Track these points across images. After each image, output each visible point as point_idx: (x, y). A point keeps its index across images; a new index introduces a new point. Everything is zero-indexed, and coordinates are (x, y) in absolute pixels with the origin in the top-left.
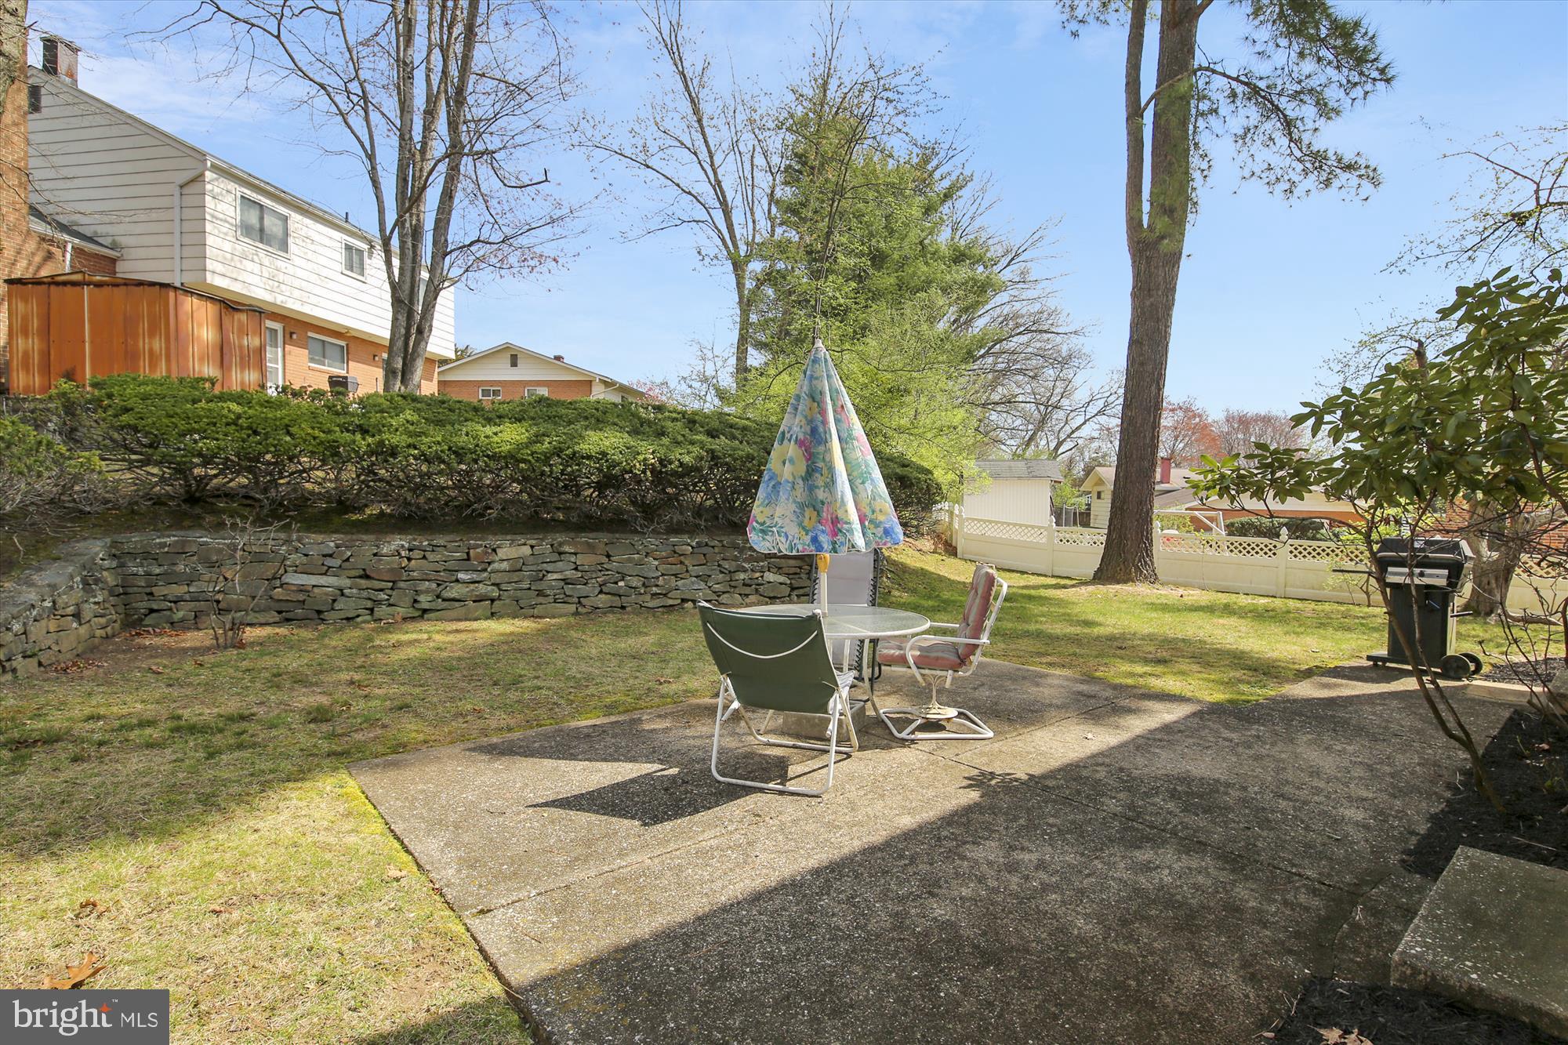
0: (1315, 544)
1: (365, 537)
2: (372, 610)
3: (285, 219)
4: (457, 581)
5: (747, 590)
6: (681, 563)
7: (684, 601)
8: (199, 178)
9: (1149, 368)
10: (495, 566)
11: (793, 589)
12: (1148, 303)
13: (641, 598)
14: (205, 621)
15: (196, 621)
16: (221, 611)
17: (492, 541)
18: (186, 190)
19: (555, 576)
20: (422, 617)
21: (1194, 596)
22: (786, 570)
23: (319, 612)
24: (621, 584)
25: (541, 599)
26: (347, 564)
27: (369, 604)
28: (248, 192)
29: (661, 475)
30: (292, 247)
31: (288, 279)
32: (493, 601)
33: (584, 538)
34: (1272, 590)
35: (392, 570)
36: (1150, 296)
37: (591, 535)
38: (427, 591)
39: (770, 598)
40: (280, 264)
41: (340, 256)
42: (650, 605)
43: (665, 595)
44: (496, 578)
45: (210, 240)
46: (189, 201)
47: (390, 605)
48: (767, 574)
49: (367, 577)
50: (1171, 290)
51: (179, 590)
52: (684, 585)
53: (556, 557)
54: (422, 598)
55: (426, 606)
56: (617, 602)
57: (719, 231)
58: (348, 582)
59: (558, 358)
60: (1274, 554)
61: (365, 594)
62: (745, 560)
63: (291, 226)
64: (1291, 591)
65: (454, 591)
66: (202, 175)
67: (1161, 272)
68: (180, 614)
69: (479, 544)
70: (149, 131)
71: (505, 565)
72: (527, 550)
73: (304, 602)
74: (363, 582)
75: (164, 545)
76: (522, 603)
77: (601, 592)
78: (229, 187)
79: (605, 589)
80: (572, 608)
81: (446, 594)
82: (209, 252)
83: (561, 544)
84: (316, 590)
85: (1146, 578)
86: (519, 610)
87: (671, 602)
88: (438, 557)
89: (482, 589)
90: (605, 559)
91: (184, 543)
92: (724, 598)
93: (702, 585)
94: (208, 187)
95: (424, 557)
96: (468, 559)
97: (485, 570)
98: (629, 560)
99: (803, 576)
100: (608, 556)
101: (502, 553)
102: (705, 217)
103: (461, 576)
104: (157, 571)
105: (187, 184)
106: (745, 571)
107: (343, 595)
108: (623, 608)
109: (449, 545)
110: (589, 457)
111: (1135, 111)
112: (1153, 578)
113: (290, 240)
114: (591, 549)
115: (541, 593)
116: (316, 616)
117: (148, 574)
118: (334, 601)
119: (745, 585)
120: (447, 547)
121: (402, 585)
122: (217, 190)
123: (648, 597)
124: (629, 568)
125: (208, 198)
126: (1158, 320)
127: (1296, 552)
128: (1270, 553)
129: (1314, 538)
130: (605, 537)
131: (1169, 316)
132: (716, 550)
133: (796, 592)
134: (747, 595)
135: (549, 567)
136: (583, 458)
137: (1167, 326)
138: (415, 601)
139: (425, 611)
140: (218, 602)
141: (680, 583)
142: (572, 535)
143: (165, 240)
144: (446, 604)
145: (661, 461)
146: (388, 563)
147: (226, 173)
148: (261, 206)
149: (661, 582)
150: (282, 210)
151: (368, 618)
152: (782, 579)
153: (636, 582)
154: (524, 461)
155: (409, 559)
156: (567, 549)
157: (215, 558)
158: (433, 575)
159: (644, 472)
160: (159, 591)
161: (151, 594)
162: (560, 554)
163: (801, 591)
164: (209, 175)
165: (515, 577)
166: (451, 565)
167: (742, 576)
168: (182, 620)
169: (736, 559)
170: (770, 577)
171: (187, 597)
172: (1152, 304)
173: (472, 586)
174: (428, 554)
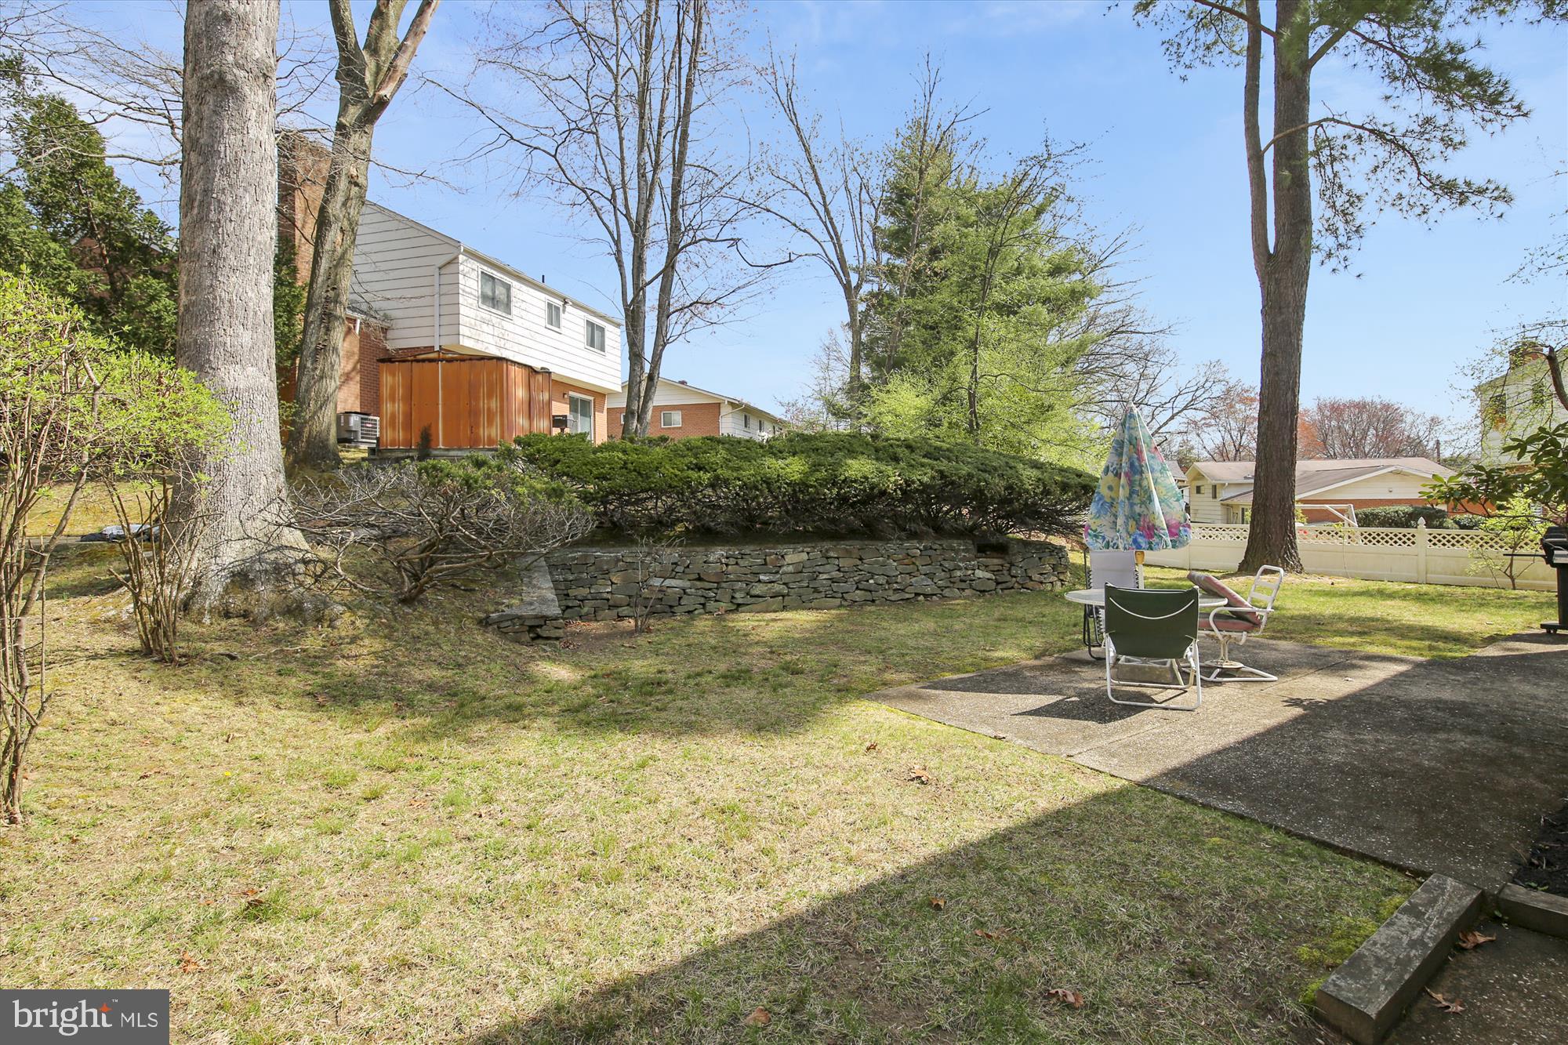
0: (1444, 532)
1: (698, 549)
2: (704, 605)
3: (508, 288)
4: (759, 581)
5: (963, 585)
6: (914, 563)
7: (917, 594)
8: (454, 261)
9: (1284, 377)
10: (785, 569)
11: (998, 583)
12: (1279, 320)
13: (886, 593)
14: (602, 614)
15: (594, 616)
16: (610, 607)
17: (781, 549)
18: (443, 272)
19: (825, 576)
20: (737, 610)
21: (1343, 584)
22: (992, 568)
23: (671, 607)
24: (871, 581)
25: (816, 595)
26: (687, 570)
27: (702, 600)
28: (485, 268)
29: (907, 493)
30: (514, 310)
31: (511, 337)
32: (783, 596)
33: (843, 545)
34: (1414, 576)
35: (716, 573)
36: (1281, 313)
37: (848, 543)
38: (740, 590)
39: (981, 591)
40: (506, 325)
41: (544, 314)
42: (892, 598)
43: (902, 590)
44: (786, 579)
45: (462, 310)
46: (445, 279)
47: (716, 601)
48: (977, 571)
49: (700, 579)
50: (1300, 308)
51: (584, 592)
52: (916, 582)
53: (824, 561)
54: (737, 595)
55: (740, 601)
56: (869, 596)
57: (832, 262)
58: (687, 584)
59: (683, 383)
60: (1413, 543)
61: (700, 592)
62: (960, 560)
63: (513, 291)
64: (1431, 577)
65: (758, 589)
66: (457, 258)
67: (1290, 292)
68: (586, 610)
69: (772, 551)
70: (430, 233)
71: (791, 569)
72: (804, 556)
73: (661, 599)
74: (698, 583)
75: (574, 558)
76: (804, 598)
77: (857, 588)
78: (475, 267)
79: (860, 586)
80: (837, 601)
81: (753, 592)
82: (462, 320)
83: (827, 551)
84: (669, 590)
85: (1293, 568)
86: (803, 604)
87: (907, 596)
88: (746, 563)
89: (778, 587)
90: (859, 562)
91: (585, 557)
92: (946, 592)
93: (930, 582)
94: (461, 267)
95: (737, 564)
96: (766, 564)
97: (777, 572)
98: (877, 562)
99: (1005, 572)
100: (861, 559)
101: (789, 559)
102: (818, 250)
103: (762, 577)
104: (571, 578)
105: (444, 266)
106: (960, 569)
107: (685, 593)
108: (873, 601)
109: (753, 553)
110: (855, 481)
111: (1255, 156)
112: (1298, 569)
113: (512, 304)
114: (848, 554)
115: (816, 591)
116: (668, 609)
117: (565, 580)
118: (680, 598)
119: (962, 581)
120: (753, 555)
121: (724, 585)
122: (466, 269)
123: (891, 592)
124: (877, 569)
125: (461, 277)
126: (1290, 335)
127: (1435, 541)
128: (1409, 543)
129: (1440, 526)
130: (857, 544)
131: (1301, 330)
132: (938, 552)
133: (1000, 586)
134: (963, 590)
135: (821, 569)
136: (852, 482)
137: (1299, 340)
138: (733, 597)
139: (739, 605)
140: (608, 600)
141: (913, 580)
142: (834, 543)
143: (427, 311)
144: (753, 600)
145: (906, 481)
146: (715, 568)
147: (472, 255)
148: (493, 278)
149: (899, 580)
150: (507, 279)
151: (702, 611)
152: (989, 575)
153: (882, 580)
154: (812, 486)
155: (727, 565)
156: (832, 554)
157: (605, 567)
158: (743, 578)
159: (895, 491)
160: (572, 592)
161: (568, 595)
162: (827, 558)
163: (1004, 586)
164: (461, 258)
165: (798, 577)
166: (755, 569)
167: (958, 573)
168: (587, 614)
169: (953, 560)
170: (979, 573)
171: (589, 597)
172: (1283, 321)
173: (770, 585)
174: (739, 561)
